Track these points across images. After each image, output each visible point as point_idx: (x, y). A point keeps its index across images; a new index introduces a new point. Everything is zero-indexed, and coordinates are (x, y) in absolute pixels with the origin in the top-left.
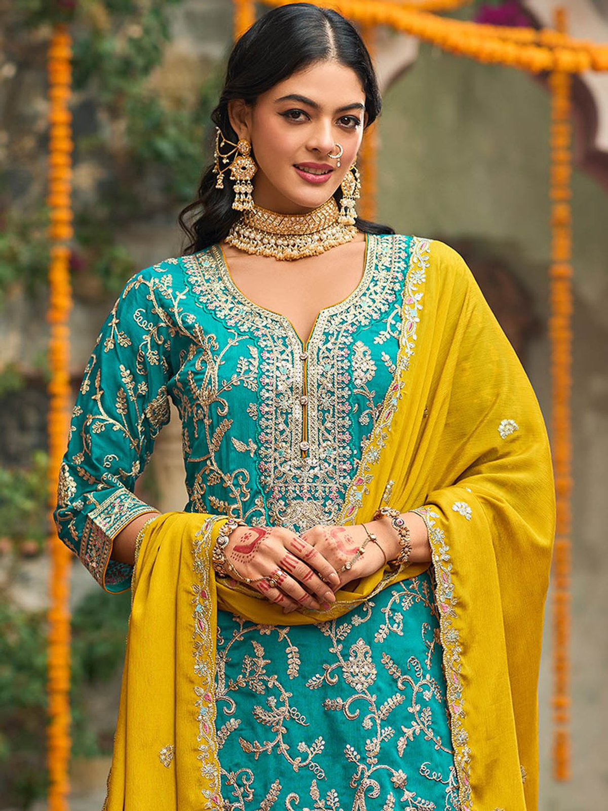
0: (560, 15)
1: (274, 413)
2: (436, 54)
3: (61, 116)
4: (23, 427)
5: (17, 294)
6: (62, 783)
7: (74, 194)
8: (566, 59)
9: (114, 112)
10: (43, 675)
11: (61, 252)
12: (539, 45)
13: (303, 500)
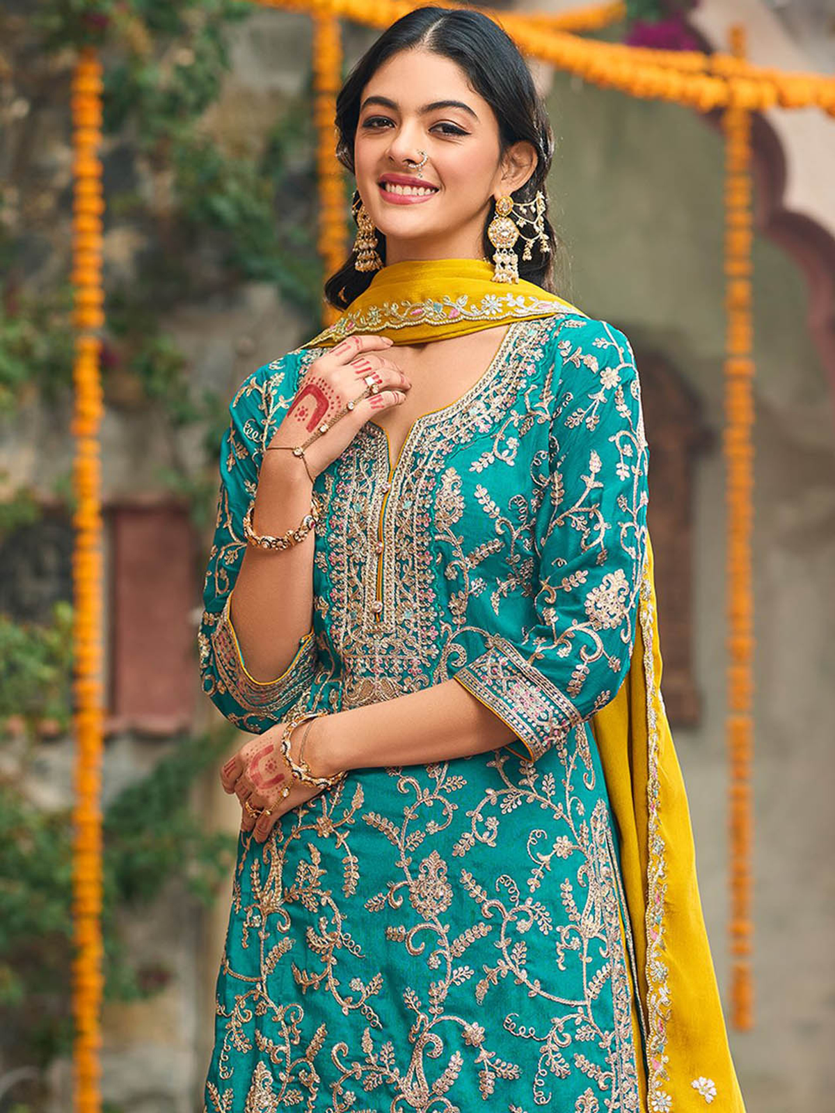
0: (737, 37)
1: (346, 563)
2: (576, 85)
3: (89, 167)
4: (39, 572)
5: (31, 399)
6: (93, 1035)
7: (106, 269)
8: (746, 94)
9: (158, 162)
10: (67, 894)
11: (89, 345)
12: (709, 74)
13: (374, 676)
